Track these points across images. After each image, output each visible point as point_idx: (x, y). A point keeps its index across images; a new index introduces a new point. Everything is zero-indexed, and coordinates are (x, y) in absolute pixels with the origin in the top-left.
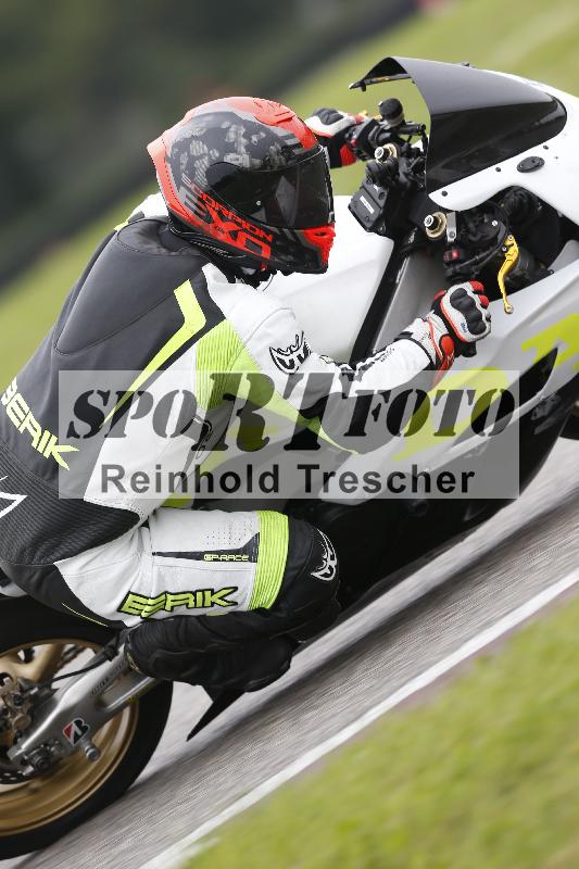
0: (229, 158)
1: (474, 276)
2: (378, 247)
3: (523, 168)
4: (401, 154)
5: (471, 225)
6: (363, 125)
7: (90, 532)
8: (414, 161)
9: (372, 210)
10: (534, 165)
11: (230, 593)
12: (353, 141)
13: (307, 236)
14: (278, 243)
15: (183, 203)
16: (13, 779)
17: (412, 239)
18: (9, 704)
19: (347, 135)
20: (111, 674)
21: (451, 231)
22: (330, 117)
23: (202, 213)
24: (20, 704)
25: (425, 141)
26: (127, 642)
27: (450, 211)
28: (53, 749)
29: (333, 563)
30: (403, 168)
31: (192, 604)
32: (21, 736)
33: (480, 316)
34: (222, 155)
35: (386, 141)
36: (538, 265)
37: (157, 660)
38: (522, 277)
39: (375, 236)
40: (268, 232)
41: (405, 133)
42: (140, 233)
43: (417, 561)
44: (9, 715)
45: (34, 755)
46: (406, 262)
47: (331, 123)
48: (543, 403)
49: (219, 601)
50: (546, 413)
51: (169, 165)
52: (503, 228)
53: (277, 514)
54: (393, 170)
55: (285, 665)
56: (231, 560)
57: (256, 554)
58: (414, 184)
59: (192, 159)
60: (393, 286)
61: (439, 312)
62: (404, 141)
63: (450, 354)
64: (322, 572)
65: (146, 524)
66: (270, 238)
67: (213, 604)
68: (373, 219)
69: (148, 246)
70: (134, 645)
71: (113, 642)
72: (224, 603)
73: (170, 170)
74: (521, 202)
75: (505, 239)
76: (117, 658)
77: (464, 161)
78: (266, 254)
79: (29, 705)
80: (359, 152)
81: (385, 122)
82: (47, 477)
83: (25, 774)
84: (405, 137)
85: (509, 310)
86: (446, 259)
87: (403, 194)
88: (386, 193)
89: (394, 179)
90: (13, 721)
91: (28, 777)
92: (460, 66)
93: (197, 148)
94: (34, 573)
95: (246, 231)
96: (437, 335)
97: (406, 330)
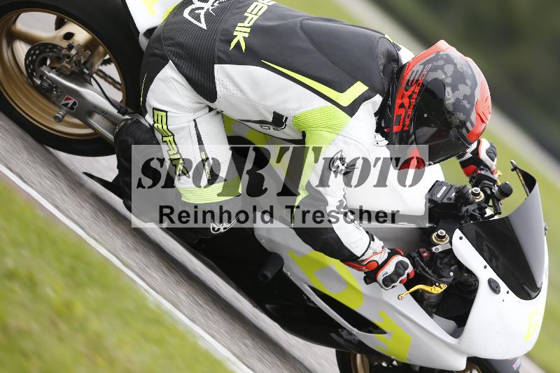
0: (448, 89)
1: (417, 270)
3: (491, 282)
4: (479, 204)
5: (446, 260)
6: (491, 176)
7: (198, 75)
8: (477, 213)
9: (439, 196)
10: (495, 288)
12: (479, 172)
14: (404, 135)
15: (413, 69)
16: (30, 70)
19: (482, 167)
20: (110, 115)
21: (439, 248)
22: (492, 153)
24: (76, 65)
25: (492, 216)
26: (131, 119)
27: (451, 244)
28: (55, 92)
30: (471, 208)
32: (57, 71)
33: (394, 281)
34: (449, 85)
35: (485, 192)
36: (433, 307)
38: (425, 299)
40: (409, 126)
41: (493, 202)
42: (388, 50)
45: (47, 82)
48: (351, 334)
50: (345, 337)
51: (434, 55)
52: (450, 280)
54: (468, 202)
58: (463, 217)
59: (442, 68)
61: (390, 256)
62: (488, 203)
63: (367, 268)
66: (406, 128)
68: (434, 198)
69: (381, 57)
70: (131, 124)
71: (130, 110)
73: (431, 56)
74: (471, 285)
75: (444, 283)
76: (120, 115)
78: (396, 129)
79: (77, 71)
80: (474, 178)
81: (497, 188)
82: (222, 37)
83: (35, 79)
84: (491, 203)
85: (400, 297)
86: (421, 250)
87: (454, 212)
88: (452, 201)
89: (462, 204)
90: (64, 64)
91: (33, 82)
92: (544, 225)
93: (449, 69)
94: (160, 50)
95: (406, 113)
96: (376, 258)
97: (375, 237)
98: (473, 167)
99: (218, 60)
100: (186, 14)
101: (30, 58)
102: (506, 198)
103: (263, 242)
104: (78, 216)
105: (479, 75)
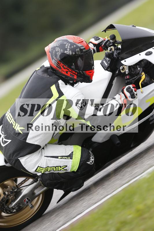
1: (133, 83)
2: (108, 75)
3: (146, 54)
4: (115, 49)
5: (132, 69)
6: (105, 41)
7: (28, 150)
8: (118, 51)
9: (106, 65)
10: (150, 53)
11: (65, 167)
12: (102, 46)
13: (87, 73)
14: (79, 75)
15: (53, 64)
16: (9, 212)
17: (117, 72)
18: (9, 193)
19: (101, 44)
20: (36, 186)
21: (127, 71)
22: (97, 39)
23: (58, 66)
24: (12, 193)
25: (121, 46)
26: (40, 178)
27: (127, 66)
28: (21, 205)
29: (93, 160)
30: (115, 53)
31: (55, 170)
32: (12, 202)
33: (134, 94)
34: (64, 51)
35: (111, 46)
37: (48, 183)
38: (147, 83)
39: (107, 72)
40: (76, 72)
41: (116, 43)
42: (42, 71)
43: (119, 157)
44: (9, 196)
45: (16, 207)
46: (116, 78)
47: (97, 40)
49: (62, 169)
50: (153, 119)
52: (141, 70)
53: (78, 146)
54: (112, 54)
55: (82, 185)
56: (66, 159)
57: (72, 157)
58: (118, 58)
59: (56, 52)
60: (112, 85)
61: (123, 93)
62: (116, 46)
63: (126, 104)
64: (90, 162)
65: (43, 148)
66: (76, 73)
67: (61, 170)
68: (107, 67)
69: (44, 75)
70: (42, 179)
72: (63, 170)
75: (141, 73)
76: (38, 182)
77: (131, 52)
78: (75, 77)
79: (15, 194)
81: (111, 41)
83: (13, 212)
84: (116, 45)
85: (142, 92)
86: (126, 78)
87: (115, 60)
88: (110, 60)
89: (112, 56)
90: (10, 198)
91: (14, 212)
92: (131, 26)
93: (57, 49)
94: (13, 161)
95: (70, 71)
96: (122, 99)
97: (114, 97)
98: (100, 47)
99: (25, 140)
100: (3, 145)
101: (4, 211)
102: (116, 38)
103: (105, 140)
104: (101, 196)
105: (63, 38)
